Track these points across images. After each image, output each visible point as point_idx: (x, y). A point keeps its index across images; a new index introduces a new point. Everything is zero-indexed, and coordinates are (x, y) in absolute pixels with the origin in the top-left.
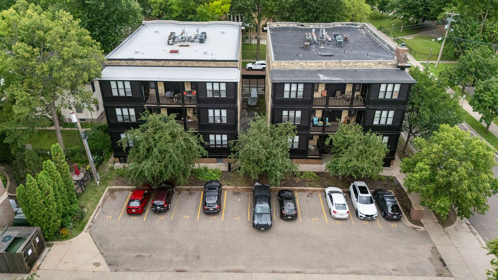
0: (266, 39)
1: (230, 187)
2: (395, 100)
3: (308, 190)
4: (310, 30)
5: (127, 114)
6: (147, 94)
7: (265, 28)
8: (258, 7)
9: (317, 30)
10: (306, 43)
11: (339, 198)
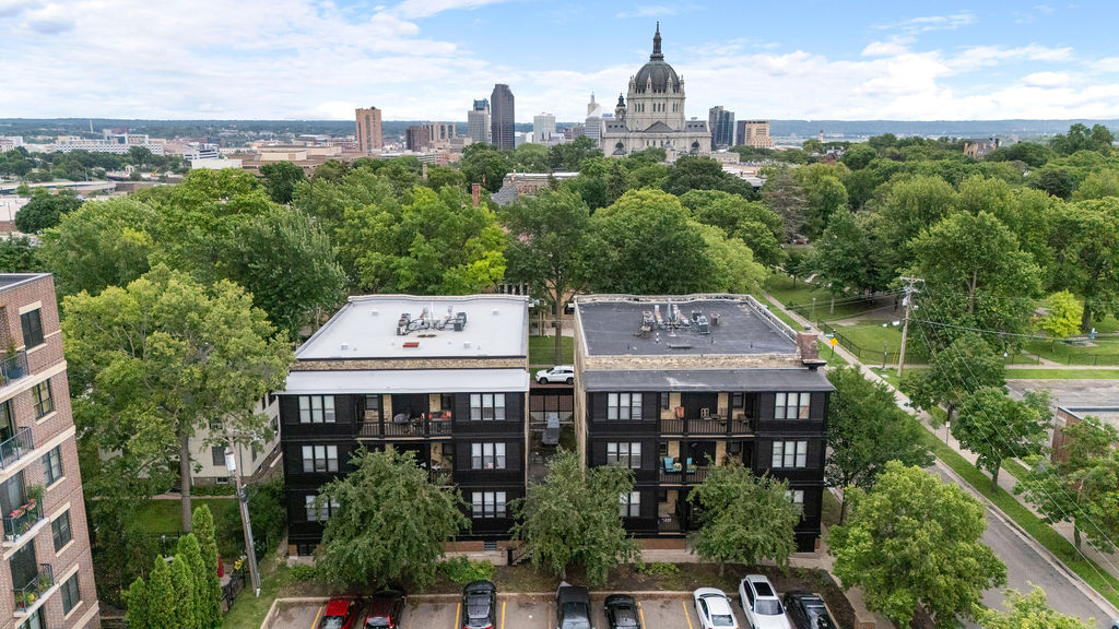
0: (572, 326)
1: (512, 594)
2: (804, 421)
3: (662, 596)
4: (651, 307)
5: (323, 457)
6: (361, 418)
7: (570, 305)
8: (557, 270)
9: (663, 308)
10: (644, 328)
11: (719, 605)
